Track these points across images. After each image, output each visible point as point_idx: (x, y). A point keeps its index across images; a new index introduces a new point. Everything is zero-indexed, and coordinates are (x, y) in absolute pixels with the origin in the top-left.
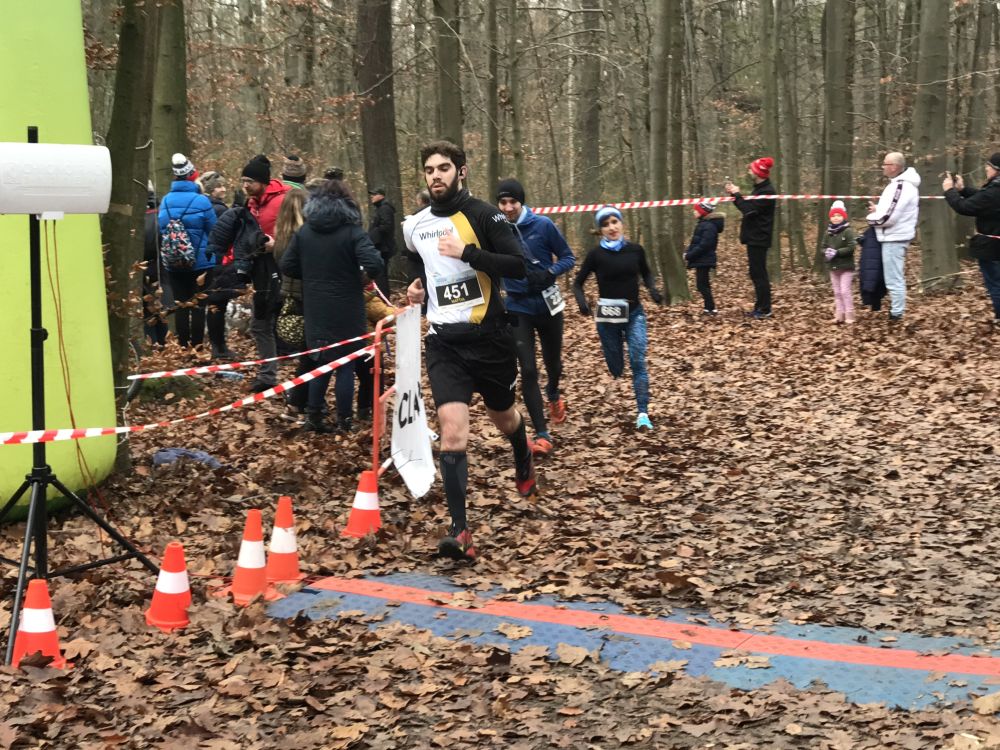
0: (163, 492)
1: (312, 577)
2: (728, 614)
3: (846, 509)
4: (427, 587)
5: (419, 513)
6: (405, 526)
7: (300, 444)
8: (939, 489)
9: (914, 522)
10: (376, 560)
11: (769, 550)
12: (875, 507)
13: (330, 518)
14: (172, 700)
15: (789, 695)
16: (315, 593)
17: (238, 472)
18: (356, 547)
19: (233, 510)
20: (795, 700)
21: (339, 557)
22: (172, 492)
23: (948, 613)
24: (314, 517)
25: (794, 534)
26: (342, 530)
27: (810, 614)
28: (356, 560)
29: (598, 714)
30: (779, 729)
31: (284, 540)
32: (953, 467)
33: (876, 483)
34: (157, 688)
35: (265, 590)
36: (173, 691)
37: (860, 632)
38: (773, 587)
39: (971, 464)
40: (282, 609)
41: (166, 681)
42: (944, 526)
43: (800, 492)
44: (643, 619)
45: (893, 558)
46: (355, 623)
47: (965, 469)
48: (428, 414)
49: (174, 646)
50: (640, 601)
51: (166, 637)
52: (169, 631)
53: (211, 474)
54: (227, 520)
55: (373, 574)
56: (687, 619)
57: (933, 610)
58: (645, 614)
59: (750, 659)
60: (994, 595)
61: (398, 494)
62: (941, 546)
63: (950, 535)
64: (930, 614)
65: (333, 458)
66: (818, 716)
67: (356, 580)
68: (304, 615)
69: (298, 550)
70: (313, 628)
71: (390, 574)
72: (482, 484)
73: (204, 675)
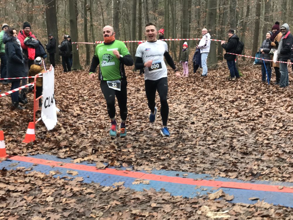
1: (11, 156)
3: (178, 133)
4: (47, 159)
5: (49, 135)
6: (44, 139)
7: (16, 112)
8: (206, 127)
9: (197, 138)
12: (186, 133)
13: (20, 136)
15: (154, 193)
16: (10, 161)
18: (26, 146)
20: (155, 195)
21: (20, 149)
23: (204, 166)
25: (162, 141)
26: (23, 140)
27: (164, 166)
28: (26, 150)
29: (94, 201)
30: (149, 205)
32: (210, 121)
33: (188, 125)
37: (177, 172)
39: (215, 120)
42: (206, 139)
45: (190, 149)
46: (21, 171)
47: (214, 121)
48: (56, 104)
55: (30, 155)
60: (218, 160)
61: (43, 129)
62: (204, 145)
63: (207, 142)
64: (199, 167)
65: (26, 117)
66: (161, 201)
67: (24, 157)
68: (5, 169)
69: (6, 147)
70: (7, 173)
71: (36, 155)
72: (71, 126)
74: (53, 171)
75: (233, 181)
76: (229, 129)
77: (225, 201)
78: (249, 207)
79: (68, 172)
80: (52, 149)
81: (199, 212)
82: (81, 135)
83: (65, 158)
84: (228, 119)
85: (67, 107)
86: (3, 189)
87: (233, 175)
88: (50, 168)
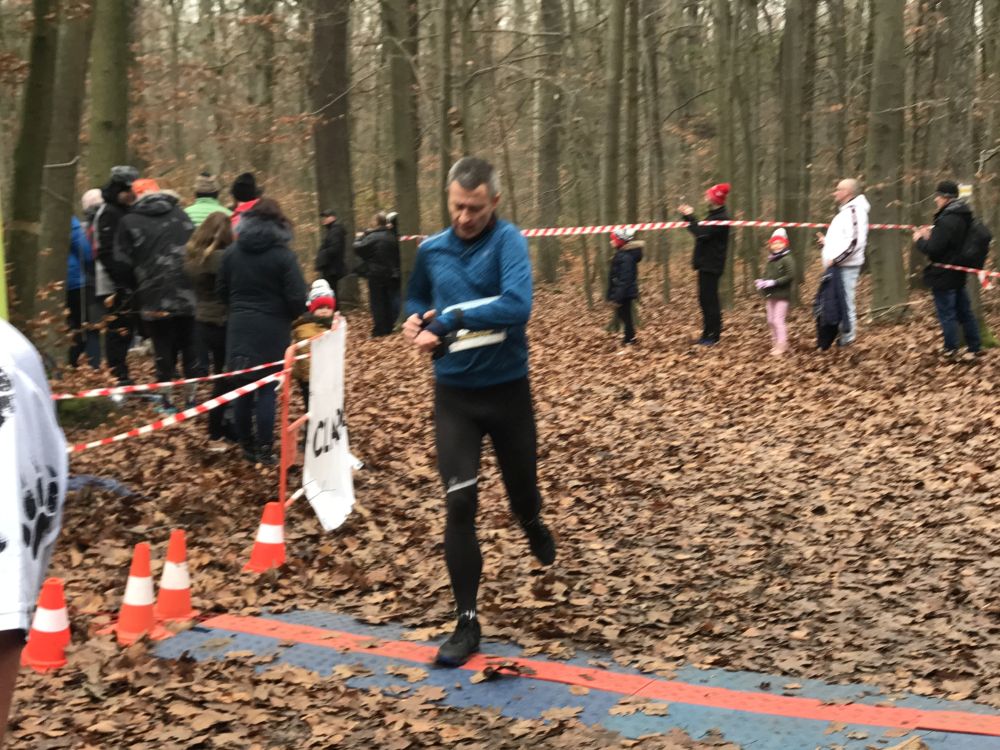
1: (206, 614)
2: (631, 657)
3: (768, 546)
4: (324, 626)
5: (328, 548)
6: (312, 560)
7: (220, 473)
8: (865, 525)
9: (835, 561)
10: (275, 596)
11: (680, 588)
12: (796, 544)
13: (232, 551)
15: (683, 746)
16: (206, 631)
17: (147, 501)
18: (256, 583)
19: (134, 542)
21: (237, 593)
23: (858, 659)
24: (218, 550)
25: (711, 572)
26: (245, 563)
27: (716, 657)
28: (254, 595)
31: (175, 576)
32: (881, 503)
33: (802, 519)
34: (20, 734)
35: (152, 629)
36: (38, 738)
37: (764, 678)
38: (682, 629)
39: (900, 500)
40: (169, 648)
41: (30, 727)
42: (865, 566)
43: (725, 525)
45: (810, 599)
46: (242, 664)
47: (894, 505)
48: (351, 442)
49: (46, 688)
51: (39, 678)
52: (43, 671)
54: (126, 553)
55: (270, 612)
56: (589, 662)
57: (843, 655)
60: (908, 639)
61: (308, 526)
62: (860, 586)
63: (870, 575)
64: (840, 659)
65: (250, 487)
67: (251, 618)
68: (188, 656)
69: (192, 586)
70: (197, 670)
71: (288, 611)
72: (400, 516)
73: (73, 720)
74: (342, 666)
75: (958, 709)
76: (947, 530)
79: (390, 670)
80: (339, 593)
82: (433, 549)
83: (382, 624)
84: (946, 496)
85: (384, 453)
86: (187, 721)
87: (961, 688)
88: (334, 655)
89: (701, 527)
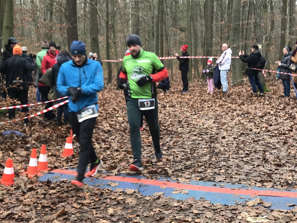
0: (6, 144)
1: (52, 169)
2: (176, 178)
3: (210, 147)
7: (48, 129)
8: (237, 141)
9: (230, 151)
10: (71, 164)
11: (188, 159)
12: (218, 147)
13: (57, 151)
14: (9, 206)
15: (194, 202)
16: (53, 174)
17: (29, 138)
18: (66, 160)
19: (27, 149)
20: (196, 203)
21: (60, 163)
22: (9, 144)
23: (240, 177)
24: (53, 151)
25: (196, 155)
26: (61, 155)
27: (200, 178)
28: (65, 164)
29: (138, 208)
30: (191, 211)
31: (43, 158)
32: (241, 135)
33: (219, 140)
34: (4, 203)
35: (37, 173)
36: (9, 203)
37: (214, 183)
38: (189, 170)
39: (246, 134)
40: (43, 178)
41: (7, 201)
42: (238, 152)
43: (197, 143)
44: (151, 180)
45: (224, 162)
46: (65, 182)
47: (244, 136)
49: (9, 190)
50: (151, 175)
51: (7, 187)
52: (8, 185)
53: (21, 138)
54: (26, 152)
55: (70, 168)
56: (164, 180)
58: (152, 178)
59: (183, 191)
60: (253, 172)
62: (238, 158)
63: (240, 155)
64: (234, 178)
65: (59, 133)
66: (202, 207)
67: (65, 170)
68: (49, 180)
69: (48, 161)
72: (104, 141)
73: (19, 199)
75: (269, 190)
76: (260, 143)
77: (263, 207)
78: (286, 213)
81: (240, 217)
84: (259, 133)
87: (270, 185)
89: (191, 143)
